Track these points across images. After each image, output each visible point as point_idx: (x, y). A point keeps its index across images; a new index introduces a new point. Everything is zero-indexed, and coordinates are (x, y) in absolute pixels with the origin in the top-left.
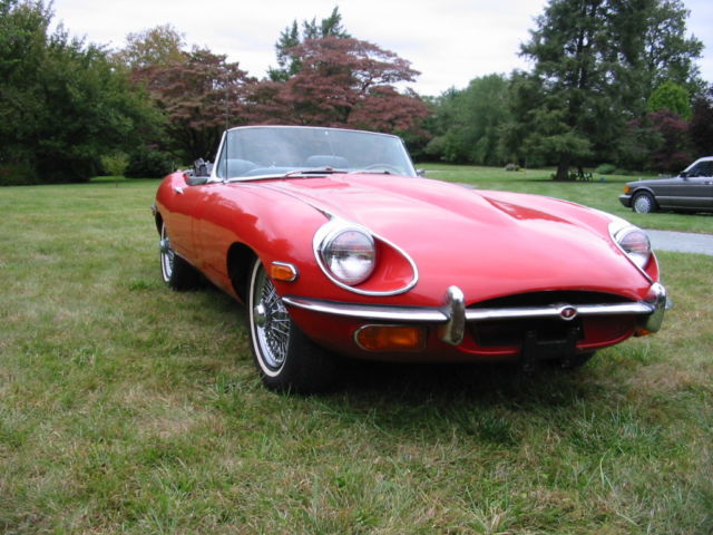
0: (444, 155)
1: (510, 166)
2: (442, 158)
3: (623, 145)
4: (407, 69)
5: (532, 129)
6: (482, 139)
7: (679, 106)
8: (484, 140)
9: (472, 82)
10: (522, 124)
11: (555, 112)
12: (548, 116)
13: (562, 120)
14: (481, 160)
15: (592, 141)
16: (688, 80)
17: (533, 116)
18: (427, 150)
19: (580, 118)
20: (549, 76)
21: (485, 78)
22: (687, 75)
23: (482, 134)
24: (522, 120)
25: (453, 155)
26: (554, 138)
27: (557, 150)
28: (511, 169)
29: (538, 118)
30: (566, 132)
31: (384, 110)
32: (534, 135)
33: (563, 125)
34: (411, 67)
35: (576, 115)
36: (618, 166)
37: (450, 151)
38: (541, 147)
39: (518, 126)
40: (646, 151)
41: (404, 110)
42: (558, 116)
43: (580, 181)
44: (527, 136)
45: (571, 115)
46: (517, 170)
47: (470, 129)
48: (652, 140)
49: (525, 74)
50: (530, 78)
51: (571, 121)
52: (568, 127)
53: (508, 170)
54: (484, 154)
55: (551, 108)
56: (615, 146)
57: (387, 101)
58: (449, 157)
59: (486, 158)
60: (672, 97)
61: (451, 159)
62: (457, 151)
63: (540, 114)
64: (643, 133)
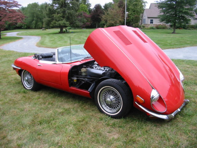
0: (23, 27)
1: (43, 29)
2: (22, 28)
3: (77, 23)
4: (17, 4)
5: (53, 19)
6: (33, 22)
7: (85, 10)
8: (34, 22)
9: (28, 5)
10: (50, 18)
11: (59, 15)
12: (57, 16)
13: (61, 17)
14: (34, 27)
15: (69, 22)
16: (86, 3)
17: (53, 16)
18: (17, 25)
19: (66, 16)
20: (56, 4)
21: (33, 4)
22: (86, 2)
23: (33, 20)
24: (49, 17)
25: (26, 27)
26: (60, 22)
27: (61, 25)
28: (44, 30)
29: (55, 17)
30: (62, 20)
31: (13, 17)
32: (54, 21)
33: (61, 18)
34: (18, 3)
35: (64, 15)
36: (72, 27)
37: (24, 25)
38: (56, 25)
39: (49, 19)
40: (82, 24)
41: (18, 17)
42: (60, 16)
43: (66, 33)
44: (52, 21)
45: (63, 15)
46: (45, 30)
47: (30, 19)
48: (83, 21)
49: (49, 4)
50: (51, 5)
51: (63, 17)
52: (63, 19)
53: (43, 30)
54: (34, 26)
55: (58, 13)
56: (75, 23)
57: (13, 14)
58: (24, 27)
59: (35, 27)
60: (84, 8)
61: (25, 28)
62: (27, 25)
63: (55, 15)
64: (81, 19)
